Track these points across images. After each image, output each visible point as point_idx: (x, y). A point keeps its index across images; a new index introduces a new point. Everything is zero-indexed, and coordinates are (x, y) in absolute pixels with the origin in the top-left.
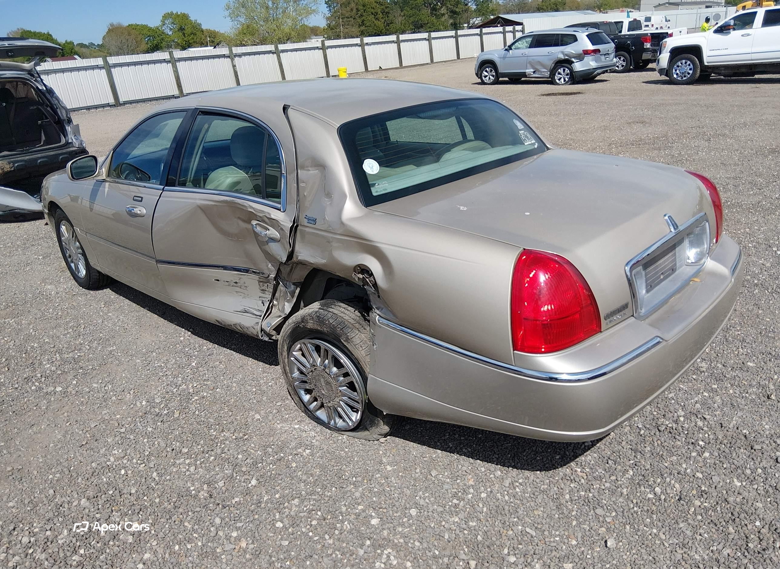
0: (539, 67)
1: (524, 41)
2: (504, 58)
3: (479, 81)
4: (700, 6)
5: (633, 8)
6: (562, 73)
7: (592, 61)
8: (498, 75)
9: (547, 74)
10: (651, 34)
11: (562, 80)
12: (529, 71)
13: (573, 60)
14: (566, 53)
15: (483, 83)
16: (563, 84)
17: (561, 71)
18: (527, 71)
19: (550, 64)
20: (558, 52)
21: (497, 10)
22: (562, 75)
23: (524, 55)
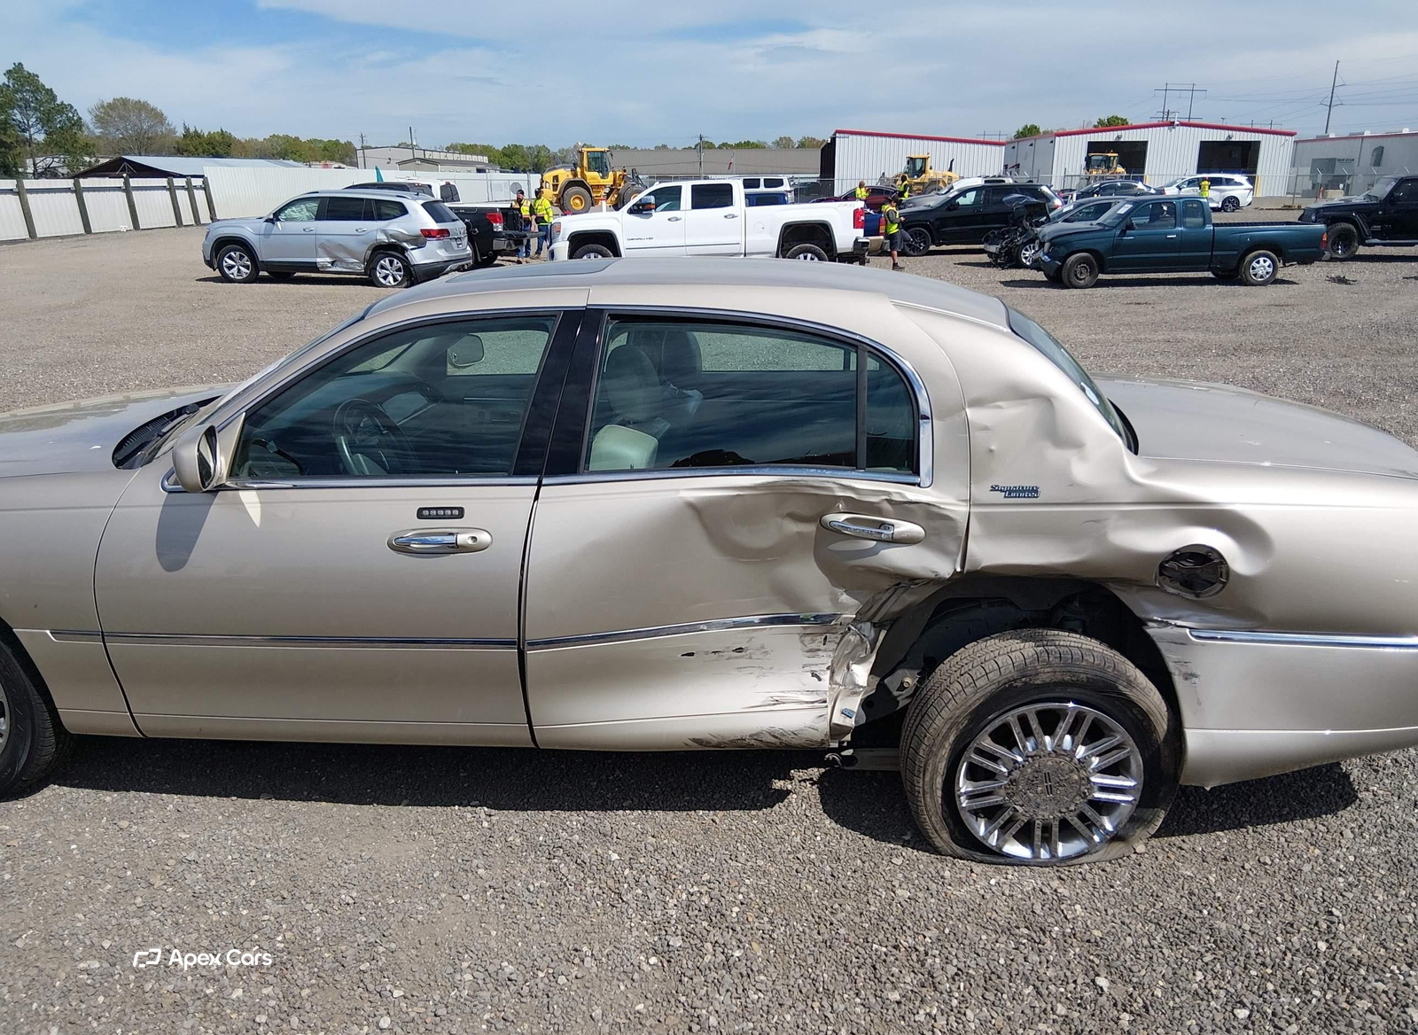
0: (342, 255)
1: (303, 206)
2: (267, 234)
3: (217, 273)
4: (469, 168)
5: (343, 163)
6: (389, 268)
7: (440, 248)
8: (256, 264)
9: (360, 268)
10: (501, 209)
11: (390, 279)
12: (323, 260)
13: (405, 244)
14: (391, 232)
15: (225, 279)
16: (393, 286)
17: (385, 262)
18: (318, 260)
19: (364, 251)
20: (376, 230)
21: (94, 145)
22: (388, 270)
23: (307, 232)
